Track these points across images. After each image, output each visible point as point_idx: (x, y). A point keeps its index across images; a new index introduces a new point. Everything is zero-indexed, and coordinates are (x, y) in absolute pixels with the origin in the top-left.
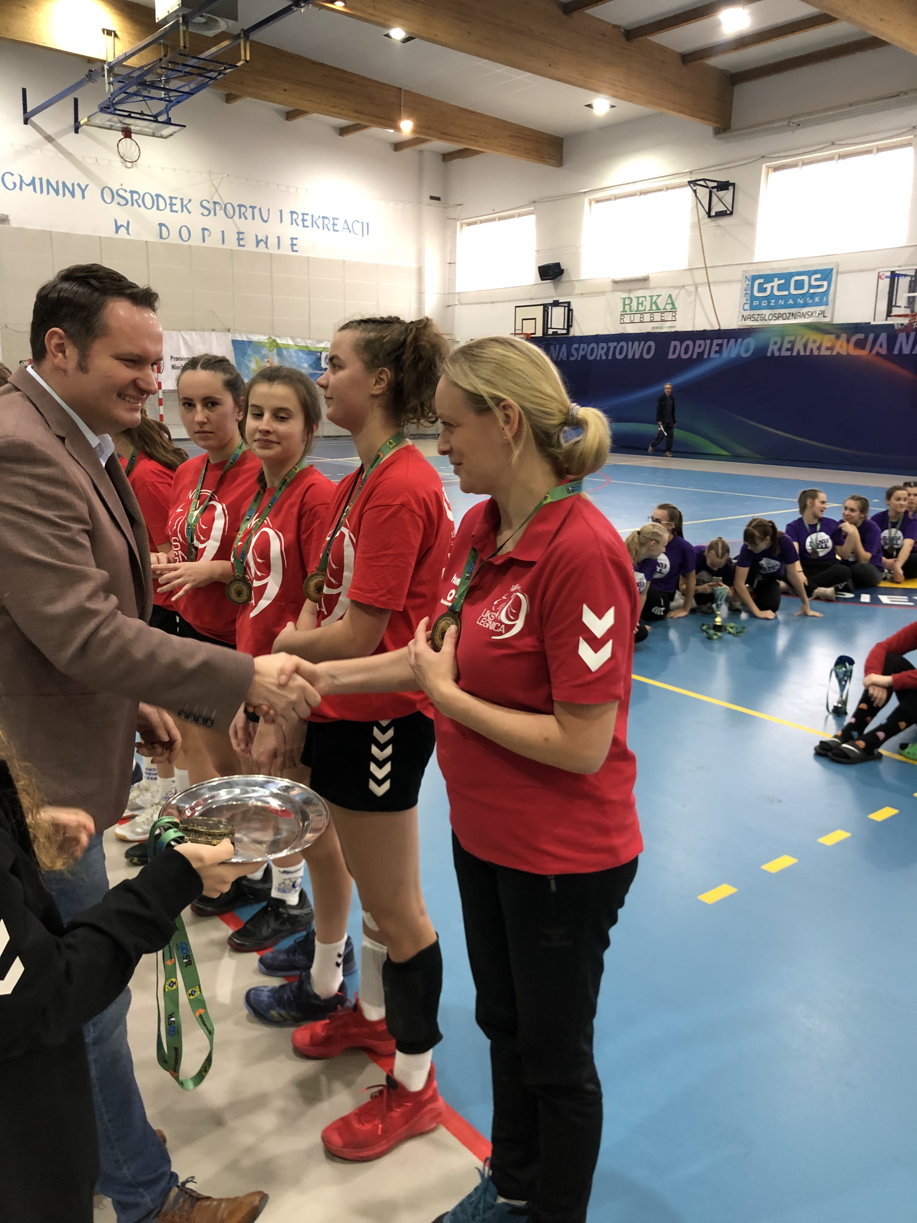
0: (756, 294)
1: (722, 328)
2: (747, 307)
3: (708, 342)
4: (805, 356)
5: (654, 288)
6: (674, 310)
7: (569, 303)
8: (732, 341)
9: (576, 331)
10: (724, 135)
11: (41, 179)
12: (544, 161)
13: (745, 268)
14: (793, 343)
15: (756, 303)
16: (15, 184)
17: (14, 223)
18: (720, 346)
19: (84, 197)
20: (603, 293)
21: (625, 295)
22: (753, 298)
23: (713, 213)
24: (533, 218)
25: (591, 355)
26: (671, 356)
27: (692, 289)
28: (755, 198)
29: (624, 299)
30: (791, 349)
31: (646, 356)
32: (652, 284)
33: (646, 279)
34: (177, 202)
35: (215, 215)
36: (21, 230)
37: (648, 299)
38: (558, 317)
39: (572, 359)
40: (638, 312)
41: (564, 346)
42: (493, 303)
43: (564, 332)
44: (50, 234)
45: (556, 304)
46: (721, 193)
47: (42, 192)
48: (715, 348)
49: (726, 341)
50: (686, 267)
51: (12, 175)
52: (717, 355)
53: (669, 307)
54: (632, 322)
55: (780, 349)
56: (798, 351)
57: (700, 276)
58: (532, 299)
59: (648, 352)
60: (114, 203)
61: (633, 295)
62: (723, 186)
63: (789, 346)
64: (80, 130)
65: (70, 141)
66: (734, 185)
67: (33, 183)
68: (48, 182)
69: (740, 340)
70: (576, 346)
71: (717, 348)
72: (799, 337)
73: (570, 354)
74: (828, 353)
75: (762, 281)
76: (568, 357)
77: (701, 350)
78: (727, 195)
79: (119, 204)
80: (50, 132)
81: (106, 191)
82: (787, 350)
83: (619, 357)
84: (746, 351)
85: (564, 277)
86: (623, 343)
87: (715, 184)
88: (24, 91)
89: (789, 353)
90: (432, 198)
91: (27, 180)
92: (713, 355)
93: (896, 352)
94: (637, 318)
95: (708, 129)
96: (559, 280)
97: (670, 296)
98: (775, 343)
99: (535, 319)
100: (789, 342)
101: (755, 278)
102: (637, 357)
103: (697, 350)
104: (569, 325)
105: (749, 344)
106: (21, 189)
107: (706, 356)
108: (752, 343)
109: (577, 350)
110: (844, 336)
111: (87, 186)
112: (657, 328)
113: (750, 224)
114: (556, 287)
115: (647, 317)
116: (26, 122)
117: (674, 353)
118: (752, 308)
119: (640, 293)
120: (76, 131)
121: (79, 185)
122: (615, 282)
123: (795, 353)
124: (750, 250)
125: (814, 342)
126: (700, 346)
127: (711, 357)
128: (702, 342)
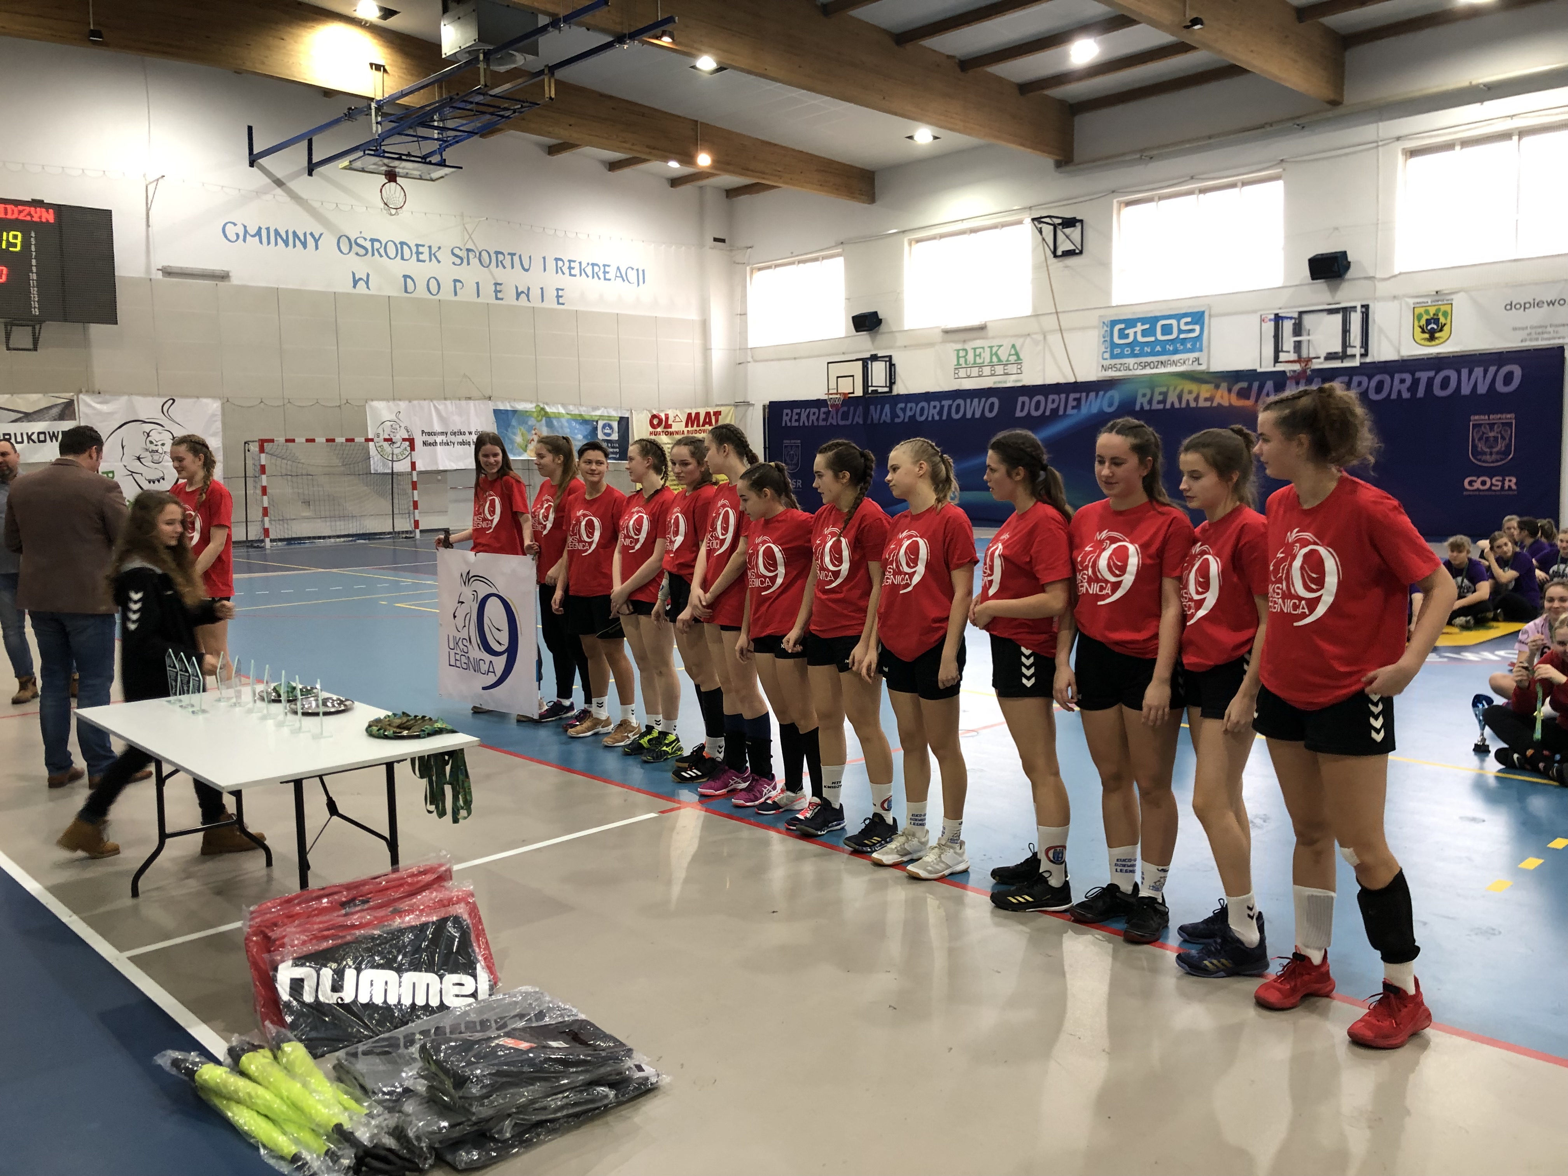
0: (1117, 340)
1: (1079, 380)
2: (1107, 355)
3: (1063, 396)
4: (1180, 409)
5: (993, 338)
6: (1019, 361)
7: (890, 357)
8: (1092, 395)
9: (900, 389)
10: (1068, 168)
11: (268, 229)
12: (854, 198)
13: (1102, 312)
14: (1165, 395)
15: (1117, 351)
16: (238, 235)
17: (235, 280)
18: (1078, 400)
19: (317, 248)
20: (931, 345)
21: (959, 346)
22: (1113, 345)
23: (1059, 253)
24: (840, 260)
25: (921, 415)
26: (1018, 414)
27: (1040, 337)
28: (1107, 237)
29: (958, 351)
30: (1163, 402)
31: (988, 415)
32: (990, 332)
33: (982, 328)
34: (425, 250)
35: (468, 264)
36: (244, 288)
37: (988, 350)
38: (878, 372)
39: (897, 420)
40: (975, 365)
41: (887, 408)
42: (795, 359)
43: (886, 389)
44: (276, 293)
45: (874, 358)
46: (1068, 231)
47: (269, 243)
48: (1072, 403)
49: (1084, 394)
50: (1029, 311)
51: (235, 225)
52: (1075, 411)
53: (1013, 359)
54: (969, 377)
55: (1150, 402)
56: (1173, 404)
57: (1050, 322)
58: (843, 353)
59: (991, 411)
60: (352, 254)
61: (969, 346)
62: (1069, 223)
63: (1161, 398)
64: (314, 173)
65: (303, 185)
66: (1081, 221)
67: (259, 233)
68: (277, 233)
69: (1101, 393)
70: (902, 405)
71: (1075, 403)
72: (1171, 389)
73: (894, 415)
74: (1208, 404)
75: (1123, 326)
76: (892, 419)
77: (1055, 406)
78: (1075, 233)
79: (357, 254)
80: (279, 175)
81: (344, 241)
82: (1159, 402)
83: (956, 417)
84: (1110, 405)
85: (883, 328)
86: (960, 401)
87: (1060, 221)
88: (250, 129)
89: (1161, 406)
90: (716, 240)
91: (252, 230)
92: (1070, 411)
94: (975, 372)
95: (1048, 162)
96: (877, 332)
97: (1013, 346)
98: (1144, 395)
99: (853, 376)
100: (1160, 394)
101: (1114, 323)
102: (978, 415)
103: (1050, 406)
104: (892, 383)
105: (1112, 397)
106: (244, 240)
107: (1061, 412)
108: (1116, 395)
109: (904, 410)
110: (1224, 385)
111: (321, 235)
112: (999, 382)
113: (1105, 264)
114: (873, 340)
115: (987, 371)
116: (252, 165)
117: (1022, 410)
118: (1113, 356)
119: (978, 343)
120: (310, 174)
121: (311, 234)
122: (946, 332)
123: (1168, 406)
124: (1107, 293)
125: (1190, 392)
126: (1053, 401)
127: (1068, 413)
128: (1056, 397)
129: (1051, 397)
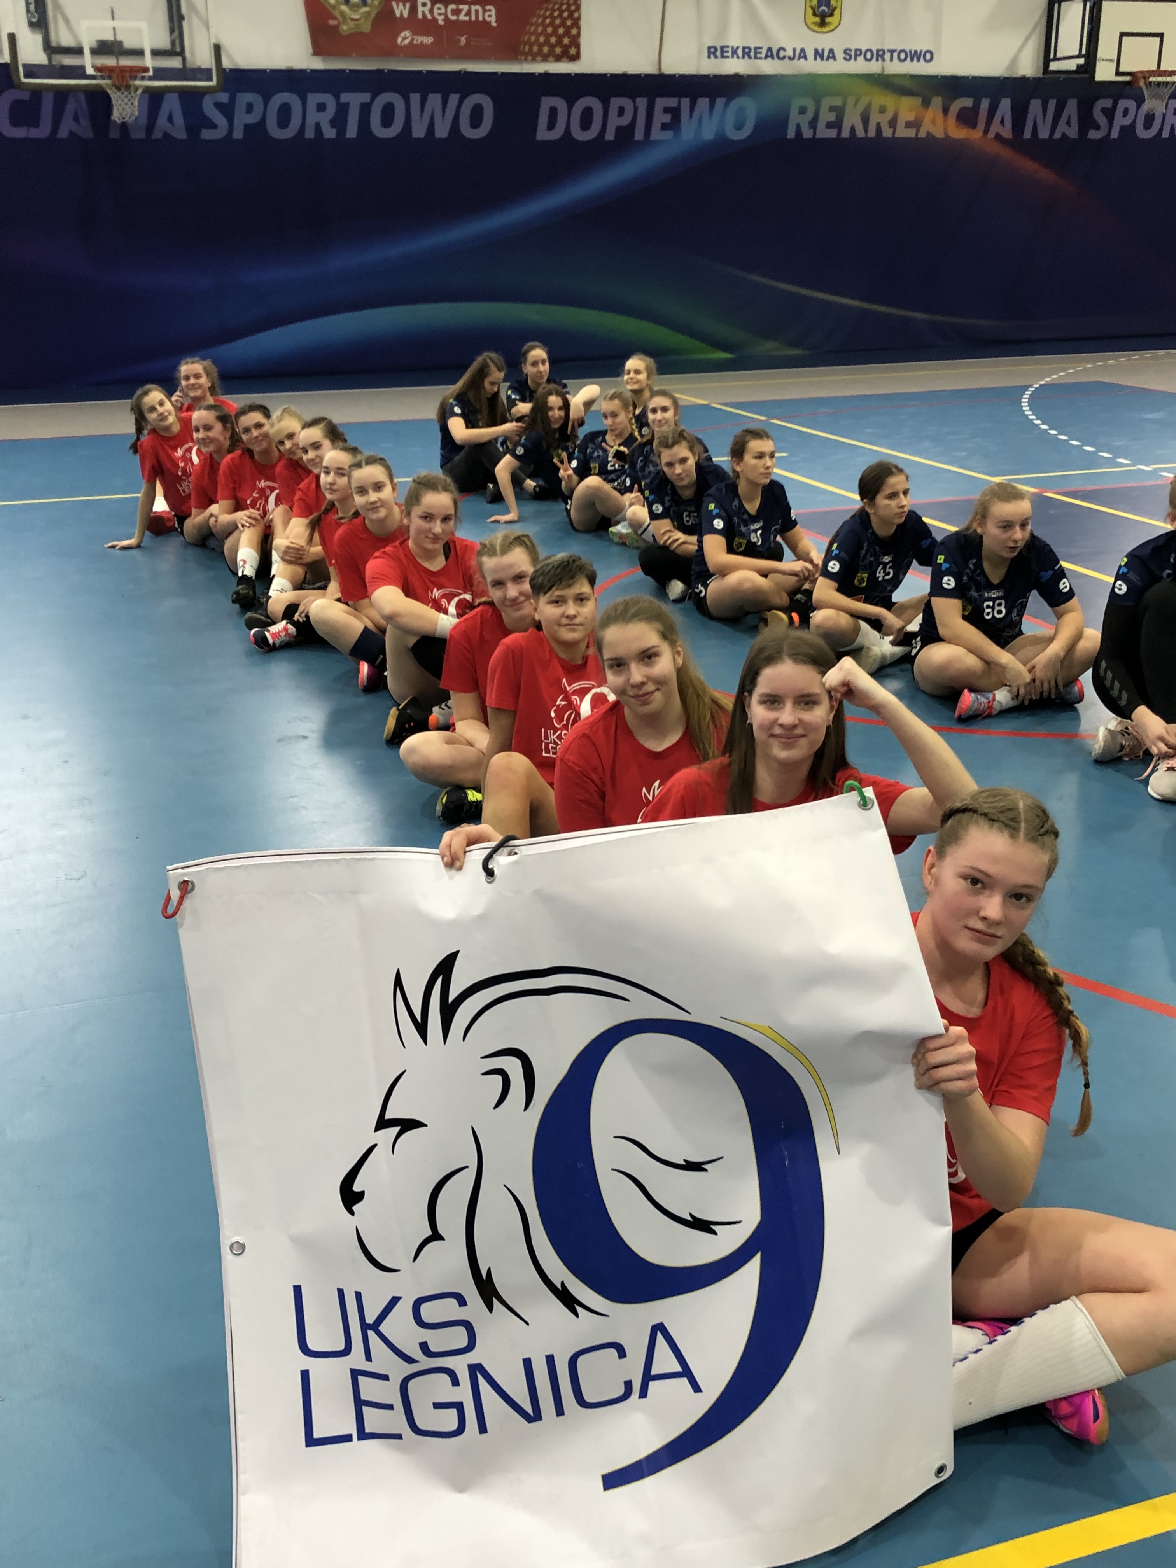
3: (642, 102)
4: (866, 139)
8: (700, 103)
14: (840, 112)
18: (675, 113)
26: (543, 134)
30: (837, 125)
31: (467, 132)
48: (660, 118)
49: (686, 102)
52: (668, 135)
55: (813, 124)
56: (853, 129)
59: (476, 123)
70: (219, 98)
71: (667, 118)
74: (910, 133)
77: (625, 121)
84: (739, 127)
92: (657, 134)
93: (1027, 135)
103: (614, 122)
107: (639, 136)
110: (937, 102)
117: (551, 126)
126: (621, 111)
127: (652, 138)
128: (626, 102)
129: (616, 102)
